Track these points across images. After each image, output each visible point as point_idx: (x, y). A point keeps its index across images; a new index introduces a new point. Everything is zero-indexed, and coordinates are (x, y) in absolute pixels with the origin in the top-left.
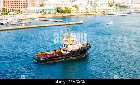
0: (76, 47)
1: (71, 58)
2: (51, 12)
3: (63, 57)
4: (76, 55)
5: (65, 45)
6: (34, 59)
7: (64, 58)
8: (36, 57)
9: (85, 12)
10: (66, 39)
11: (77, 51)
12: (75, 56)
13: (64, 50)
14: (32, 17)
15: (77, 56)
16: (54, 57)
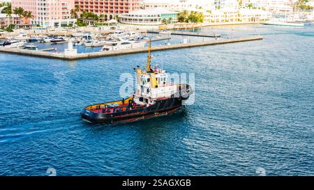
1: (156, 115)
2: (170, 19)
3: (143, 113)
4: (167, 108)
7: (144, 115)
8: (88, 113)
9: (223, 21)
10: (147, 77)
11: (169, 99)
12: (165, 111)
13: (141, 99)
15: (169, 110)
16: (124, 113)
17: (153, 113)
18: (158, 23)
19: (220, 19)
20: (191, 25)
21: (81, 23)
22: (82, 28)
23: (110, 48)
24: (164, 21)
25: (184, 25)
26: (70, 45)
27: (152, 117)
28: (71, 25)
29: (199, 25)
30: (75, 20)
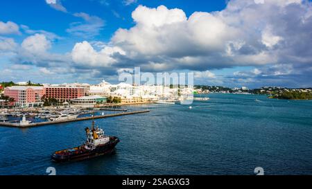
0: (102, 141)
2: (102, 101)
4: (104, 151)
5: (89, 139)
6: (54, 158)
7: (89, 155)
8: (55, 156)
10: (91, 133)
12: (102, 152)
13: (89, 146)
14: (88, 106)
17: (94, 154)
18: (94, 103)
19: (131, 101)
20: (114, 104)
21: (46, 104)
22: (46, 108)
23: (54, 119)
24: (98, 103)
25: (110, 104)
26: (24, 118)
27: (94, 156)
28: (40, 106)
29: (118, 104)
30: (43, 103)
